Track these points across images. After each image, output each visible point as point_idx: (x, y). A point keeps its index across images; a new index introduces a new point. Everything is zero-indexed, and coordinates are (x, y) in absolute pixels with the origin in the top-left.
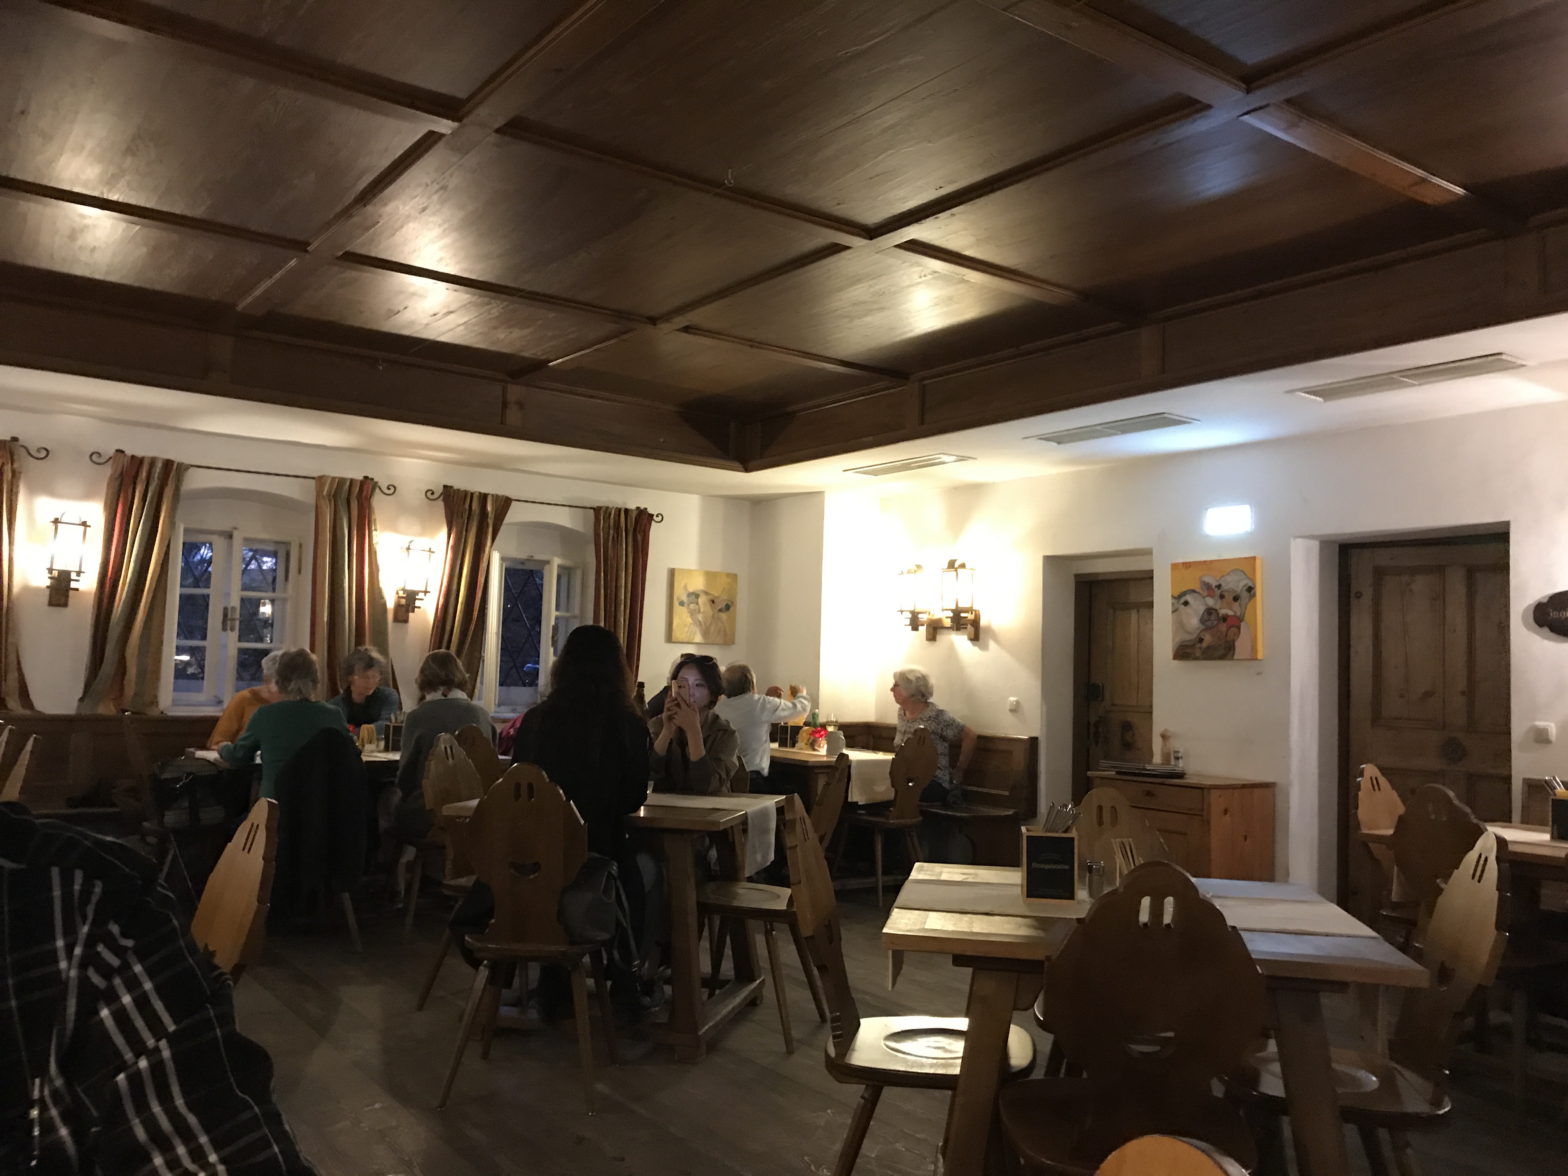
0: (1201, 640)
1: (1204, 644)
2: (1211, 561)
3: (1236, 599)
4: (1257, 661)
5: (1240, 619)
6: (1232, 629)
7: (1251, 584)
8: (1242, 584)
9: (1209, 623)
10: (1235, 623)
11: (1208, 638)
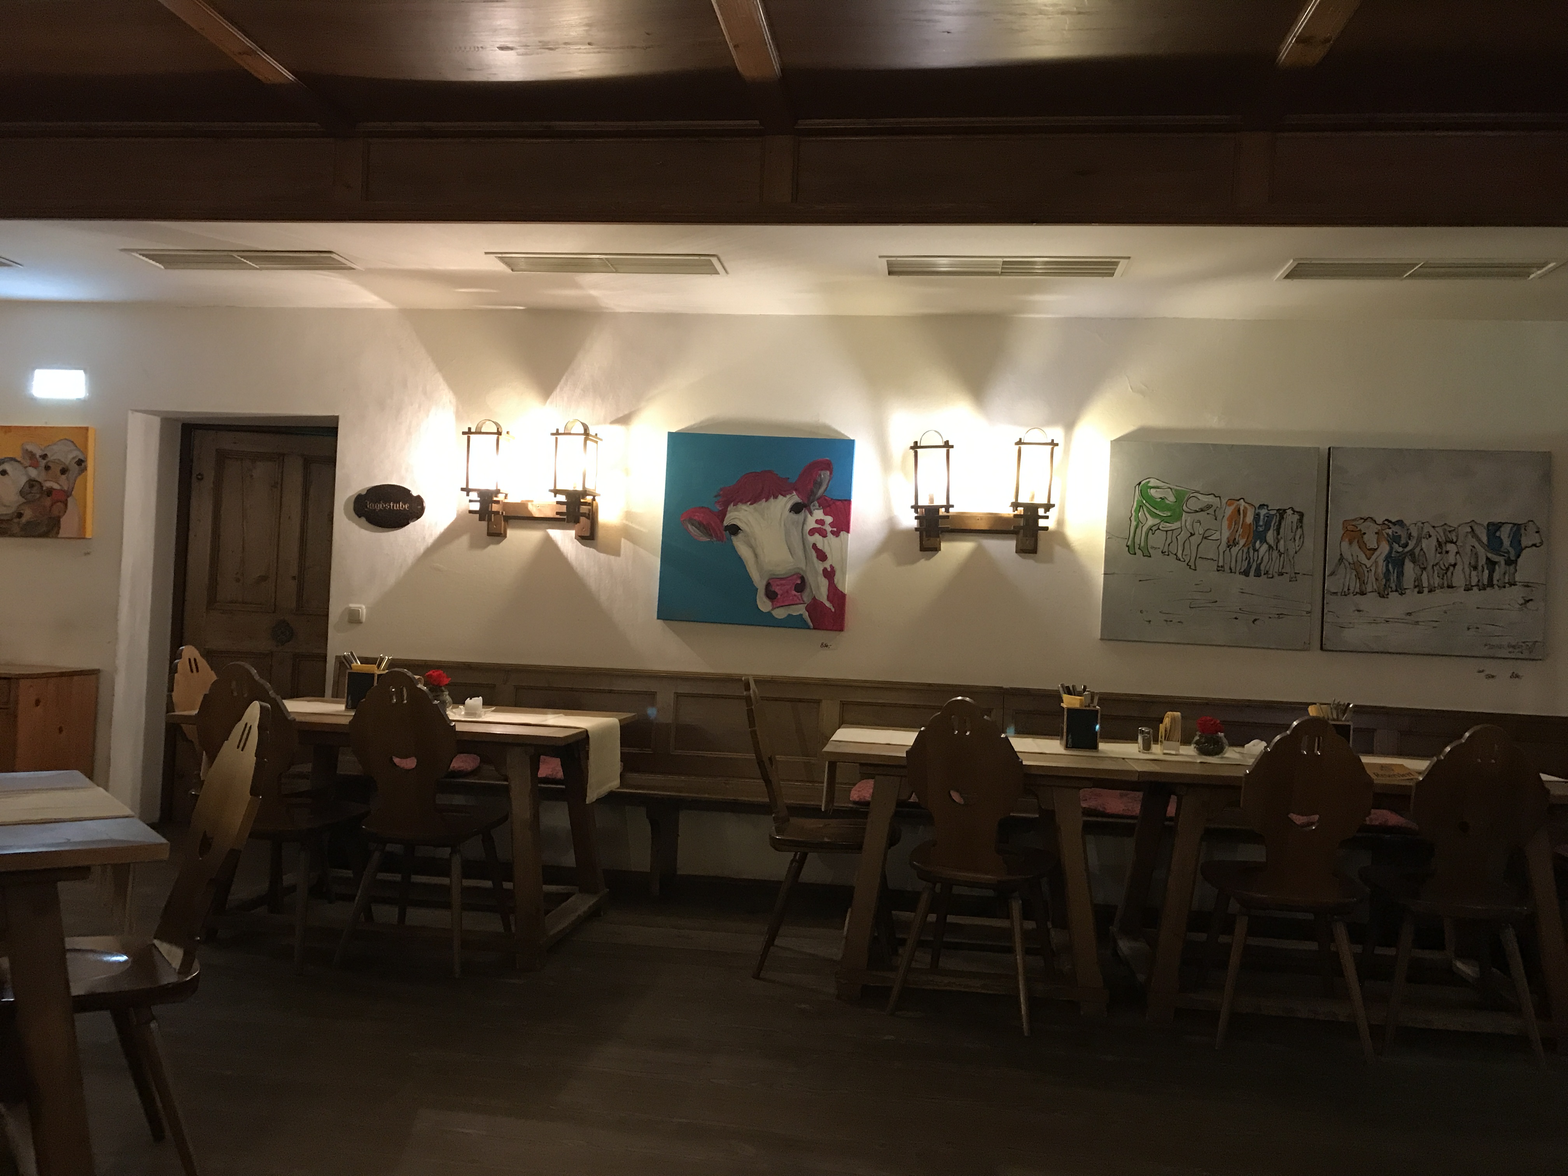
0: (20, 515)
1: (24, 520)
2: (36, 428)
3: (64, 471)
4: (84, 540)
5: (68, 494)
6: (59, 504)
7: (81, 457)
8: (70, 456)
9: (29, 496)
10: (62, 498)
11: (28, 514)
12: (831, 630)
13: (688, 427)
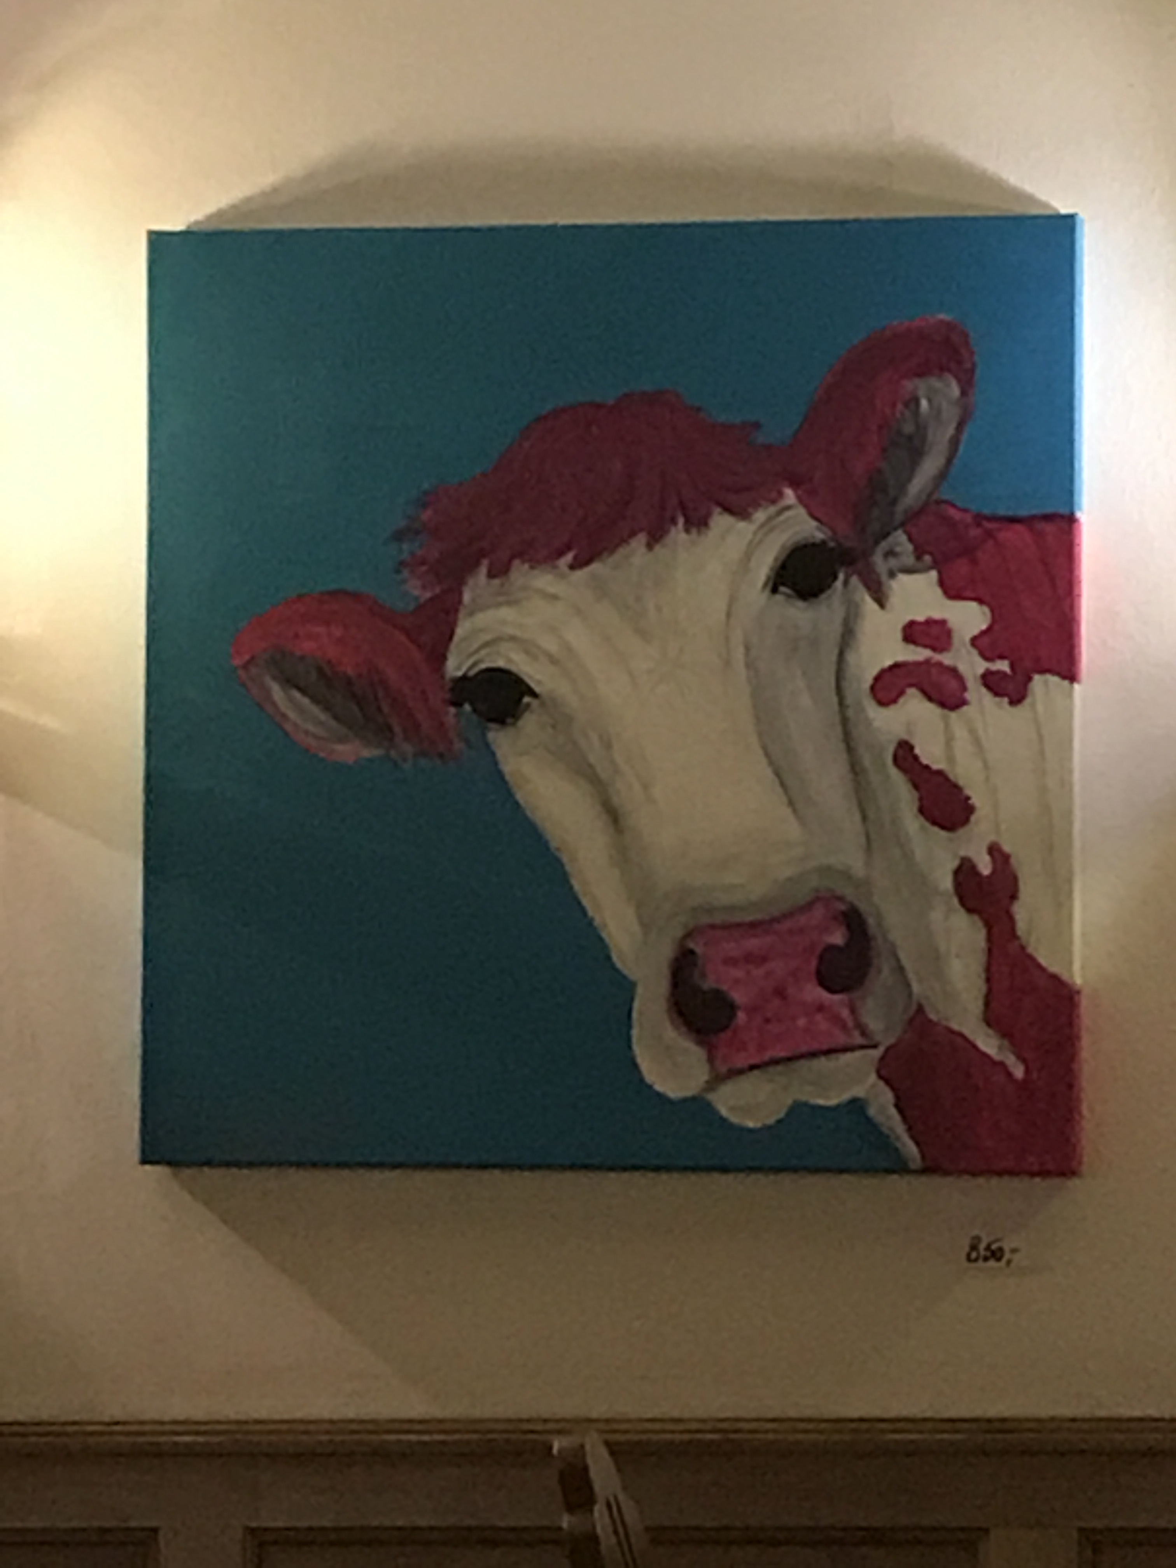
12: (1012, 1173)
13: (248, 200)
